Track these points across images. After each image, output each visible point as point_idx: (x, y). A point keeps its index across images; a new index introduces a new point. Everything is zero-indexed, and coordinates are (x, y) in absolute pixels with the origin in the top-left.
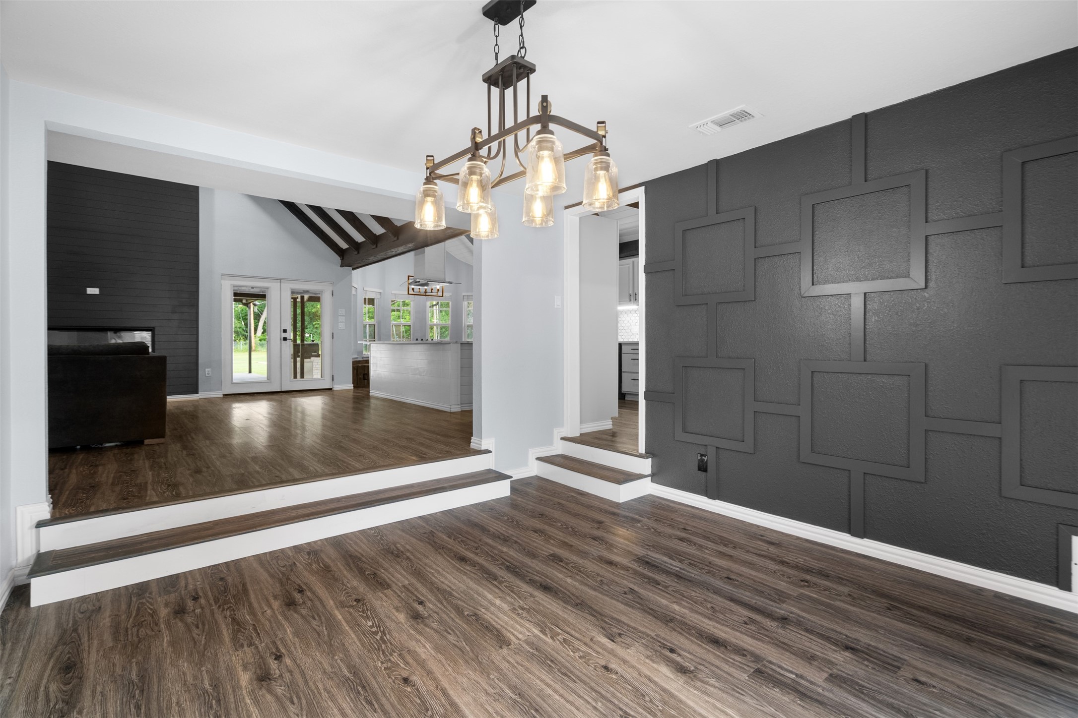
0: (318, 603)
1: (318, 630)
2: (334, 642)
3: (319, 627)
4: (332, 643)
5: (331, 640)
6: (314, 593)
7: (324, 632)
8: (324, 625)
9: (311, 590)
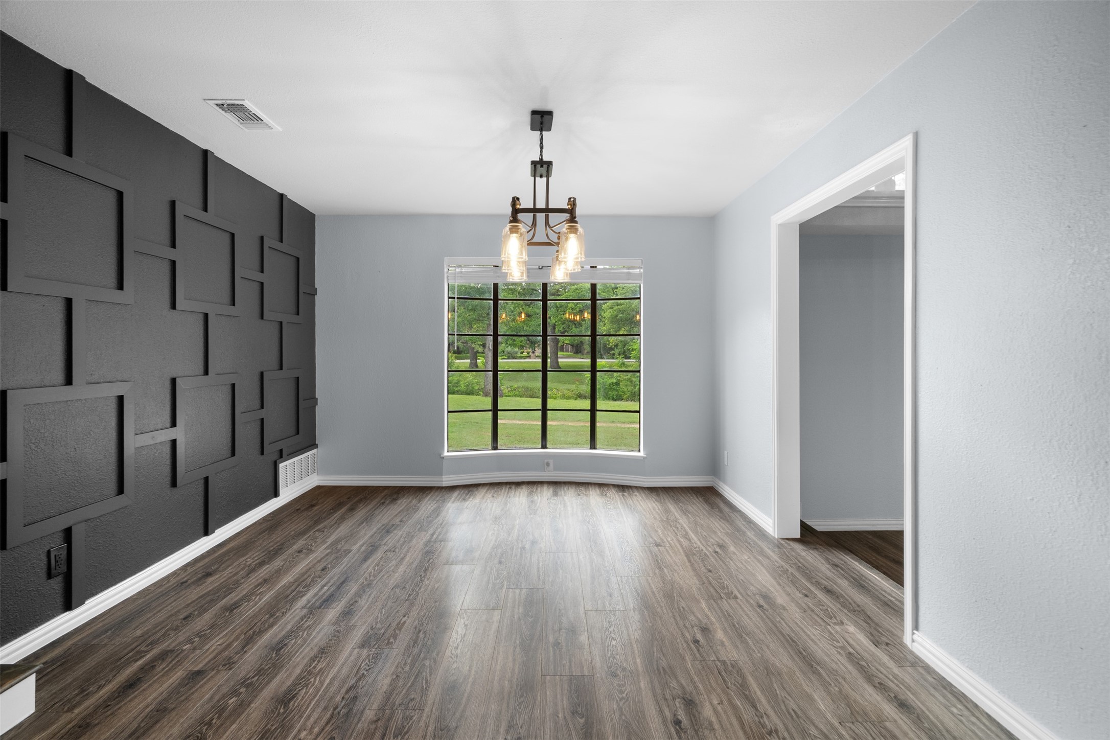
0: (658, 691)
1: (662, 654)
2: (649, 637)
3: (660, 658)
4: (651, 637)
5: (652, 640)
6: (661, 711)
7: (657, 650)
8: (655, 657)
9: (664, 721)
